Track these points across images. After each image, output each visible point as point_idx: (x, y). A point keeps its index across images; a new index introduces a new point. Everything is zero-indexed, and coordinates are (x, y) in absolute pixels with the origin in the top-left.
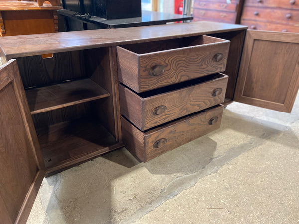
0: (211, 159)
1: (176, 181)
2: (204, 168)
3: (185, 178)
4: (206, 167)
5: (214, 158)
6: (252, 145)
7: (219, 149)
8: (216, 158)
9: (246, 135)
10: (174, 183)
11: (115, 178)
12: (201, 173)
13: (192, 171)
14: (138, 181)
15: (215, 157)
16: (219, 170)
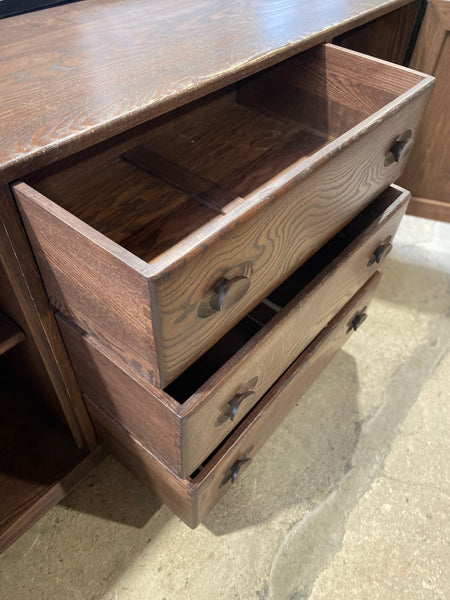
0: (358, 426)
1: (291, 544)
2: (348, 467)
3: (310, 526)
4: (354, 463)
5: (363, 421)
6: (438, 345)
7: (365, 379)
8: (369, 417)
9: (414, 311)
10: (285, 554)
11: (108, 589)
12: (346, 490)
13: (322, 490)
14: (179, 577)
15: (366, 414)
16: (388, 463)
